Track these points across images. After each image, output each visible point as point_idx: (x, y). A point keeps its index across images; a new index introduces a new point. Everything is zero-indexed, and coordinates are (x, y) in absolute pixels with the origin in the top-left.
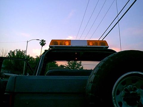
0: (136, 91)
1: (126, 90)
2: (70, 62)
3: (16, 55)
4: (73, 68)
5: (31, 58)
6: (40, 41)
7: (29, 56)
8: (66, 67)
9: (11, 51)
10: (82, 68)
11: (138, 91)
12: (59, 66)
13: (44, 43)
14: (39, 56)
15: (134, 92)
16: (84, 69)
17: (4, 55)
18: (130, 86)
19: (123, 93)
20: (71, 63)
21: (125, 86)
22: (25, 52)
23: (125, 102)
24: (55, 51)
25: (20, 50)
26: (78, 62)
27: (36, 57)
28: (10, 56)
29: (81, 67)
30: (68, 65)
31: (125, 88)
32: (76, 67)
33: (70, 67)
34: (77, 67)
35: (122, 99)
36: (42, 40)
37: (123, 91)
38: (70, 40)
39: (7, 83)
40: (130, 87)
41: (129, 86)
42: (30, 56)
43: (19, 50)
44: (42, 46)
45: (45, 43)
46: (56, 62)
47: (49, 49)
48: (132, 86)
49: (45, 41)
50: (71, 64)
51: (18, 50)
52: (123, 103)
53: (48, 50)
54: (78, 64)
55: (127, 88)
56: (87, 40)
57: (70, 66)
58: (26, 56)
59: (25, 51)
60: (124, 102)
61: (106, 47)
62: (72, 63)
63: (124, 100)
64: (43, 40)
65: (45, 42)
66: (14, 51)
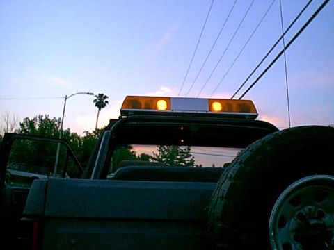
0: (324, 219)
1: (300, 217)
2: (164, 148)
3: (37, 127)
4: (171, 163)
5: (74, 135)
6: (96, 98)
7: (68, 132)
8: (156, 159)
9: (27, 118)
10: (192, 161)
11: (327, 219)
12: (137, 155)
13: (104, 101)
14: (91, 132)
15: (319, 222)
16: (196, 163)
17: (9, 127)
18: (310, 207)
19: (292, 223)
20: (166, 149)
21: (298, 207)
22: (61, 121)
23: (298, 245)
24: (135, 123)
25: (49, 118)
26: (182, 148)
27: (85, 135)
28: (25, 130)
29: (189, 159)
30: (158, 153)
31: (297, 213)
32: (178, 159)
33: (163, 160)
34: (181, 160)
35: (292, 237)
36: (100, 95)
37: (293, 220)
38: (170, 98)
39: (27, 194)
40: (310, 210)
41: (306, 208)
42: (71, 132)
43: (46, 118)
44: (100, 109)
45: (107, 102)
46: (131, 148)
47: (120, 117)
48: (314, 207)
49: (106, 97)
50: (166, 153)
51: (43, 118)
52: (293, 246)
53: (116, 120)
54: (182, 152)
55: (302, 211)
56: (209, 99)
57: (163, 157)
58: (62, 131)
59: (60, 119)
60: (295, 245)
61: (250, 116)
62: (168, 150)
63: (296, 239)
64: (102, 95)
65: (107, 99)
66: (35, 119)
